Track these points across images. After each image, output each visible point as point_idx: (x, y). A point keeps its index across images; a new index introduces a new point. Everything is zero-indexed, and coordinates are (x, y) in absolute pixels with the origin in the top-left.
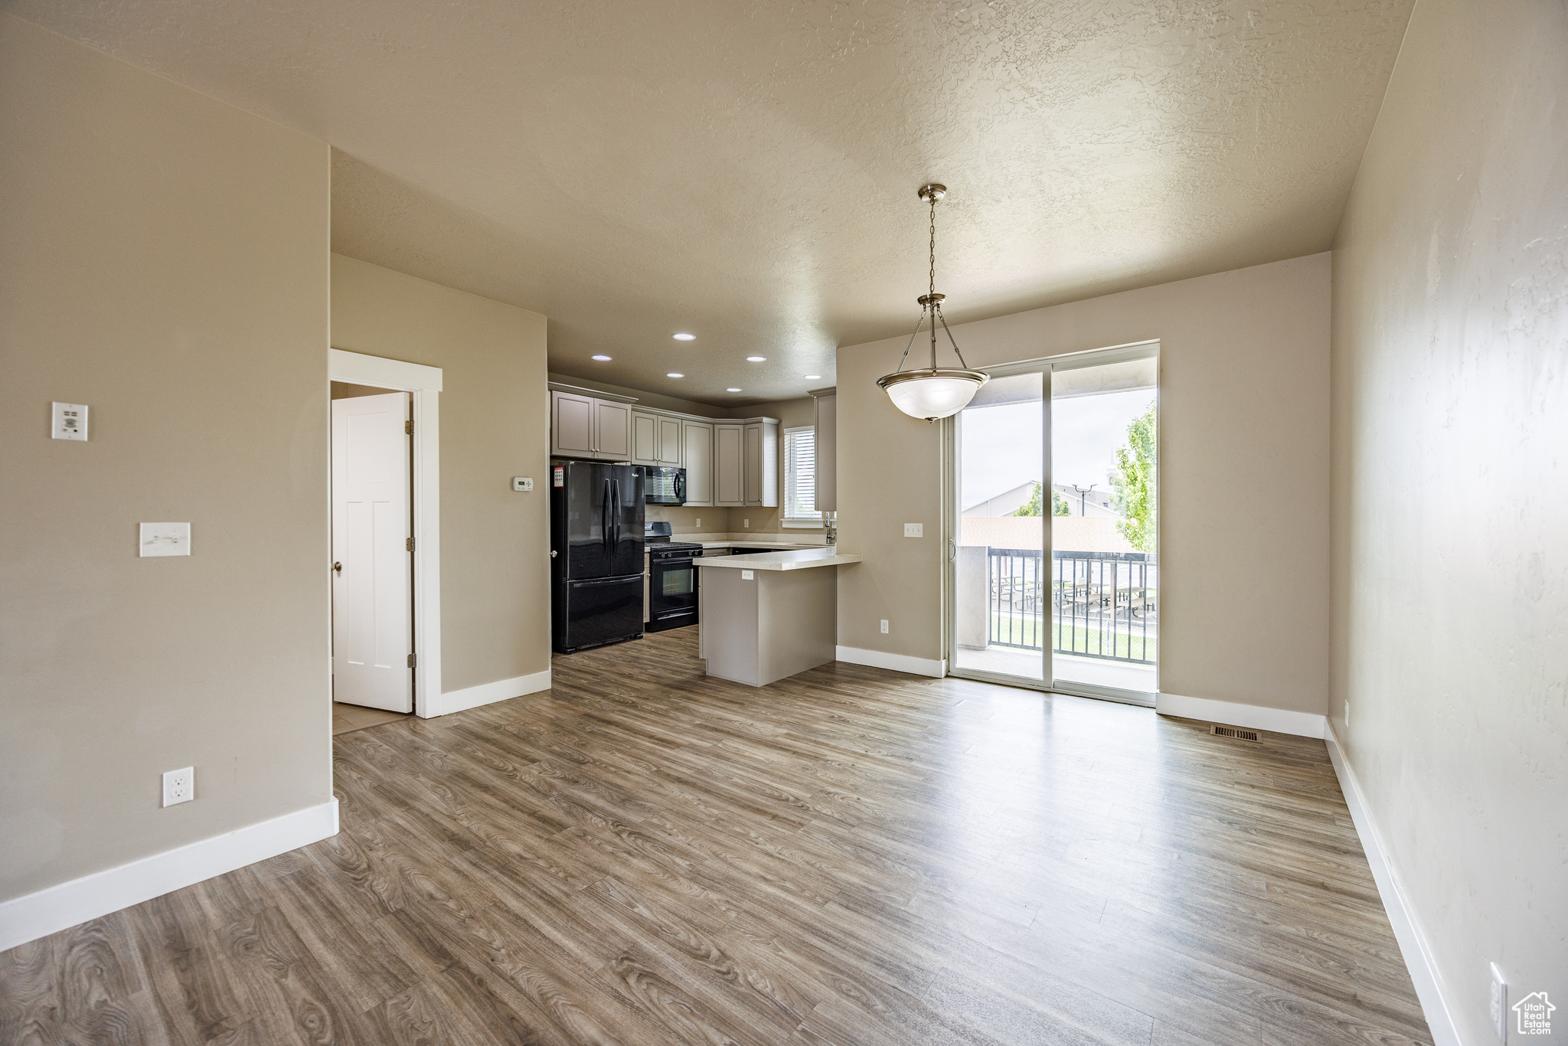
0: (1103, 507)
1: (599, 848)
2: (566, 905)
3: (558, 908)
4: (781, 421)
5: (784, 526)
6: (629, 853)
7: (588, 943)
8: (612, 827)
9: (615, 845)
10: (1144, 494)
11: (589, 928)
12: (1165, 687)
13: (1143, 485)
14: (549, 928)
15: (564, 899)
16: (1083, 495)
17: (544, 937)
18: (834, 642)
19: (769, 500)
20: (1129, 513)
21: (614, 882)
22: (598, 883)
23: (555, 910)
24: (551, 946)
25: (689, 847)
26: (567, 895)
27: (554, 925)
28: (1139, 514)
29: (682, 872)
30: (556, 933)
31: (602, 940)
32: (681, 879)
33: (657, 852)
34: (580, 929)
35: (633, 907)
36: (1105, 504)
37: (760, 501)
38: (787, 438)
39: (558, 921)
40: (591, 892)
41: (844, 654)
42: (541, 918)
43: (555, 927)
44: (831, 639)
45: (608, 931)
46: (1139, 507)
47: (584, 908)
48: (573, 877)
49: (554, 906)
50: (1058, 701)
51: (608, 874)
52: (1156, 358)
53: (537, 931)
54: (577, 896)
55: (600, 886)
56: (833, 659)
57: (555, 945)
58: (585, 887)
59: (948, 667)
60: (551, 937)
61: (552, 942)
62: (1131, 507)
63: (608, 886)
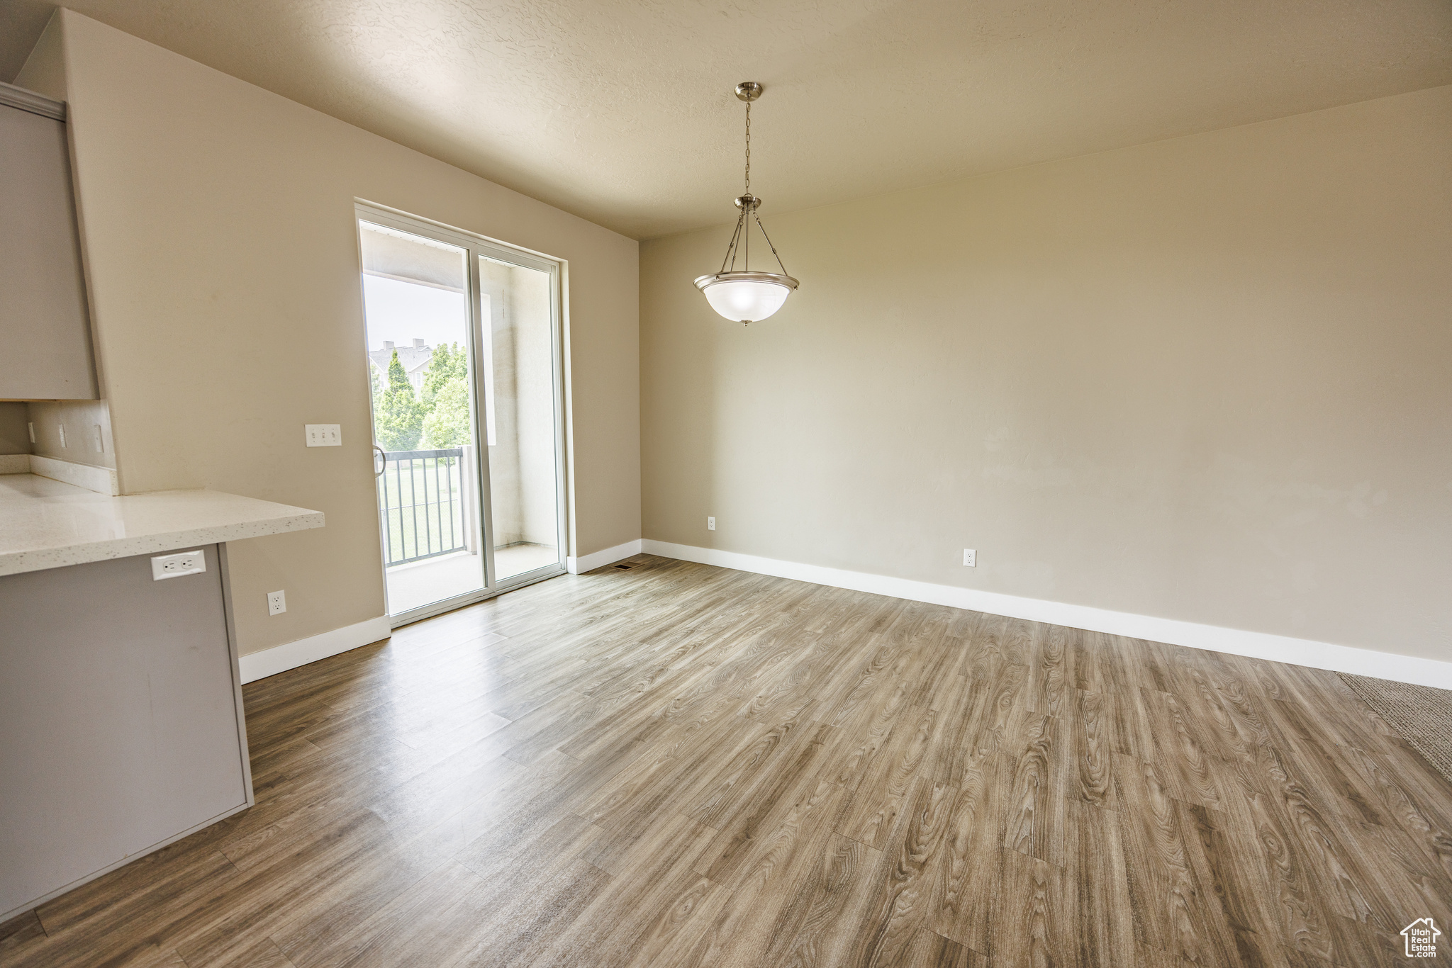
1: (964, 877)
2: (1077, 865)
3: (1087, 872)
6: (953, 841)
7: (1099, 828)
8: (910, 880)
9: (946, 863)
11: (1084, 835)
14: (1116, 866)
15: (1070, 871)
17: (1128, 864)
21: (1009, 839)
22: (1024, 851)
23: (1092, 872)
24: (1130, 854)
25: (909, 794)
26: (1063, 872)
27: (1108, 863)
29: (954, 790)
30: (1114, 858)
31: (1086, 820)
32: (964, 788)
33: (935, 817)
34: (1092, 840)
35: (1031, 812)
39: (1100, 862)
40: (1041, 848)
42: (1112, 880)
43: (1110, 862)
45: (1073, 820)
47: (1065, 848)
48: (1033, 880)
49: (1088, 876)
51: (1003, 848)
53: (1128, 874)
54: (1057, 862)
55: (1026, 847)
57: (1126, 852)
58: (1038, 860)
60: (1123, 859)
61: (1126, 854)
63: (1019, 841)
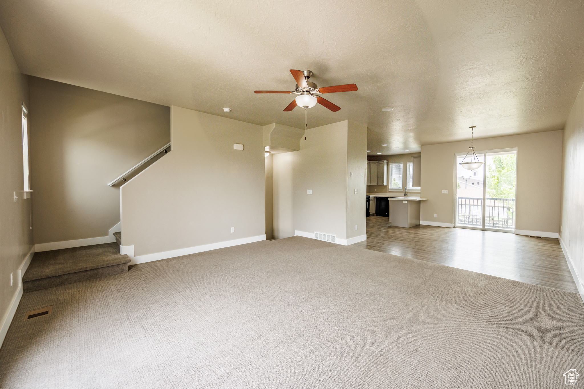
0: (472, 185)
4: (388, 161)
5: (389, 191)
10: (498, 181)
12: (517, 228)
13: (498, 178)
16: (466, 180)
18: (419, 220)
19: (385, 184)
20: (492, 187)
28: (496, 188)
36: (473, 184)
37: (383, 184)
38: (390, 166)
41: (422, 223)
44: (419, 219)
46: (496, 185)
50: (486, 232)
52: (516, 151)
56: (419, 224)
59: (454, 225)
62: (492, 186)
